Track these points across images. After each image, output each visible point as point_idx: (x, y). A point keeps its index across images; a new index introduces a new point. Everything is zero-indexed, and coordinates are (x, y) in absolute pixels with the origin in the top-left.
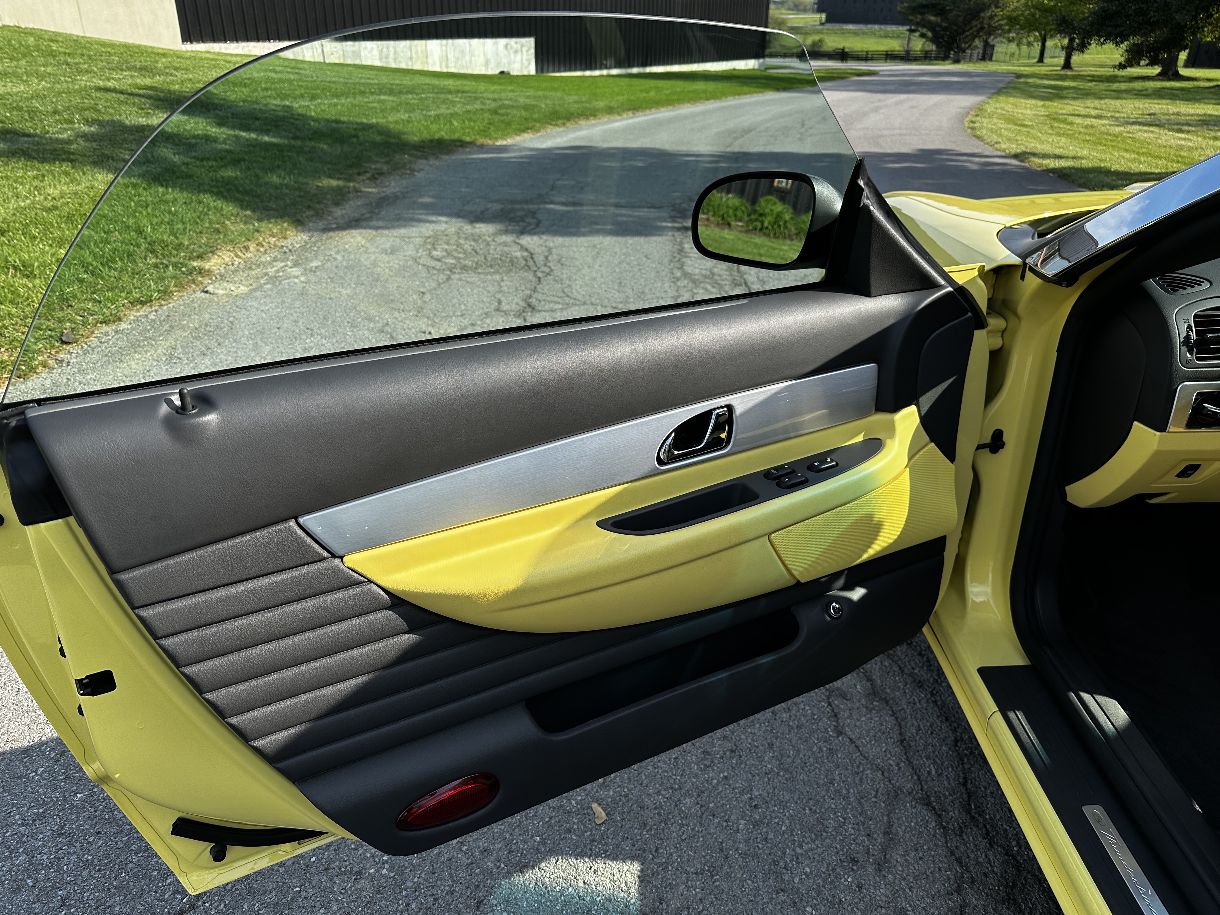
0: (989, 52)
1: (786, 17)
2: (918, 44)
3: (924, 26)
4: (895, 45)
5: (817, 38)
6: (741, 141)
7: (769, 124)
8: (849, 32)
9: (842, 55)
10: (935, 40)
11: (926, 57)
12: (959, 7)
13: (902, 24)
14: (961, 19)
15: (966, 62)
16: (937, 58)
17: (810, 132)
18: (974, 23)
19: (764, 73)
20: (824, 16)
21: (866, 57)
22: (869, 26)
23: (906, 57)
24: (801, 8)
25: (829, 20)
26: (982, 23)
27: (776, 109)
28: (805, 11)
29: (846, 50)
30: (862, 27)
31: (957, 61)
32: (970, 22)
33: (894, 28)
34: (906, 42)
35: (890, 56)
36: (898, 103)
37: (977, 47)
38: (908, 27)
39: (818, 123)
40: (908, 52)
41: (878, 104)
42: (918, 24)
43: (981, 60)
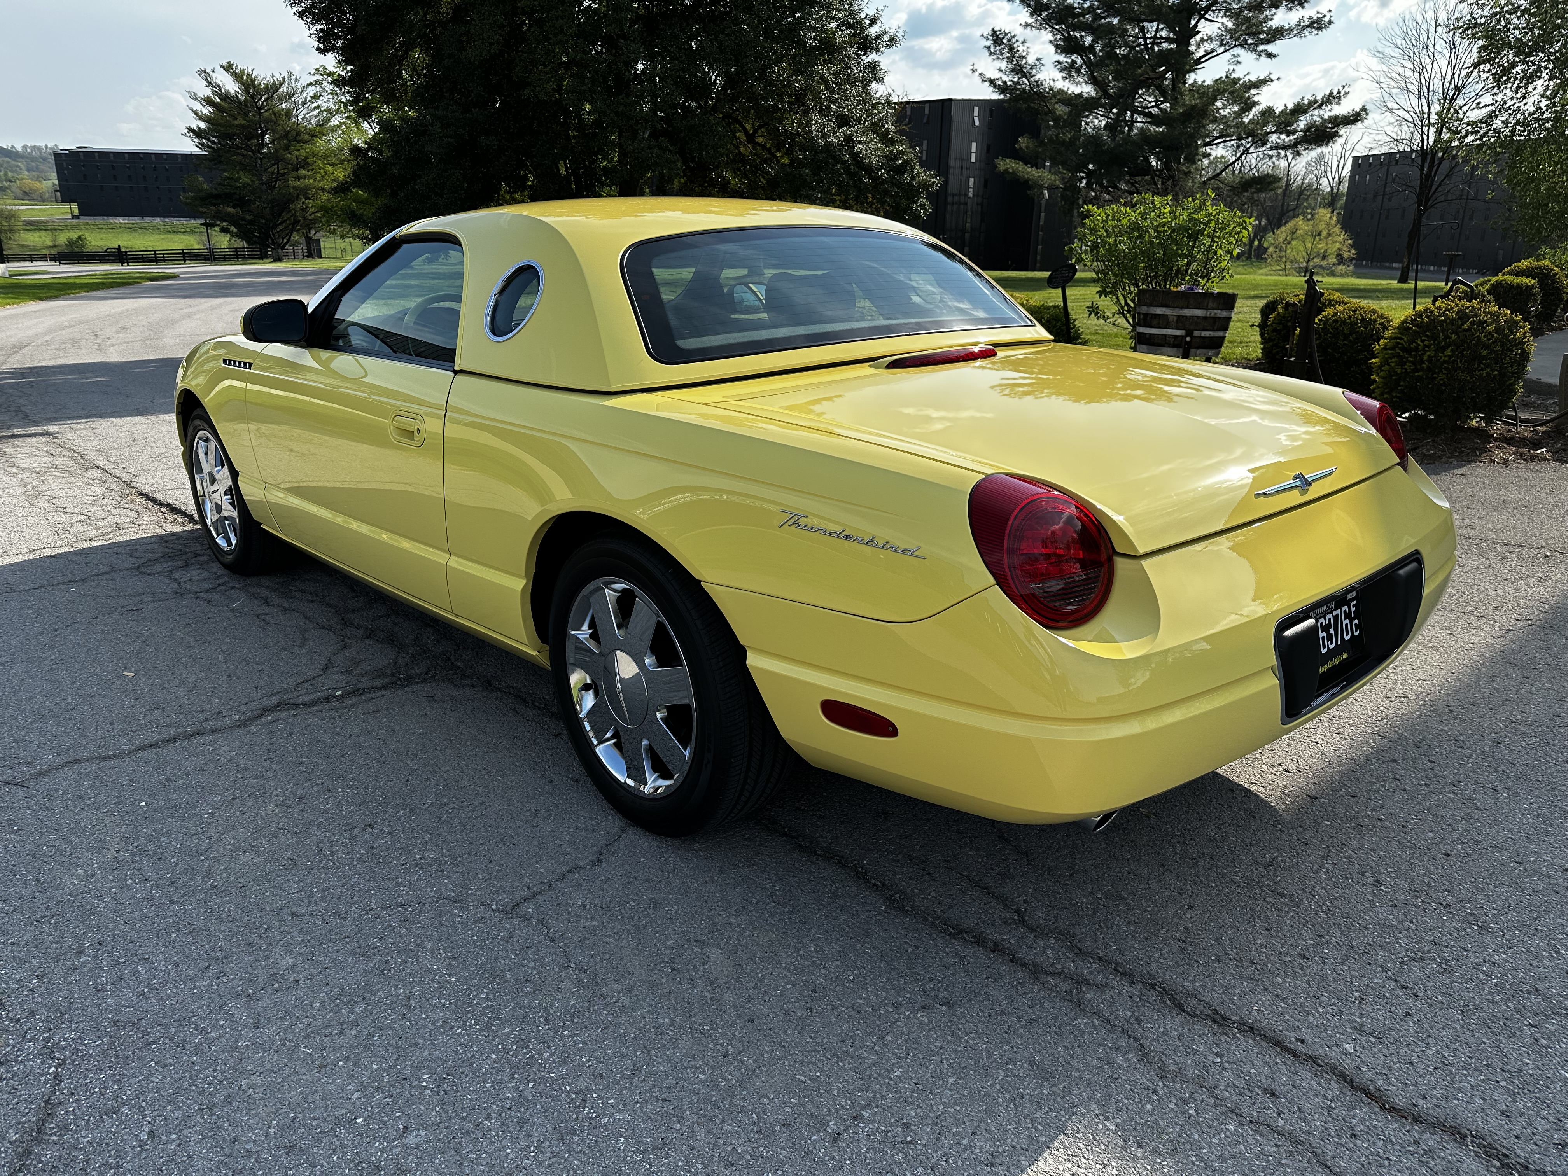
0: (314, 247)
1: (14, 208)
2: (223, 242)
3: (223, 220)
4: (193, 242)
5: (74, 235)
6: (17, 357)
7: (48, 338)
8: (120, 227)
9: (120, 256)
10: (242, 234)
11: (236, 256)
12: (260, 198)
13: (194, 217)
14: (268, 211)
15: (289, 260)
16: (252, 257)
17: (109, 342)
18: (285, 216)
19: (10, 281)
20: (75, 206)
21: (155, 258)
22: (147, 219)
23: (211, 256)
24: (34, 196)
25: (85, 211)
26: (294, 215)
27: (50, 321)
28: (43, 200)
29: (123, 250)
30: (137, 220)
31: (278, 259)
32: (280, 215)
33: (184, 221)
34: (205, 238)
35: (187, 256)
36: (213, 308)
37: (298, 243)
38: (203, 221)
39: (118, 333)
40: (211, 250)
41: (190, 310)
42: (214, 217)
43: (308, 256)
